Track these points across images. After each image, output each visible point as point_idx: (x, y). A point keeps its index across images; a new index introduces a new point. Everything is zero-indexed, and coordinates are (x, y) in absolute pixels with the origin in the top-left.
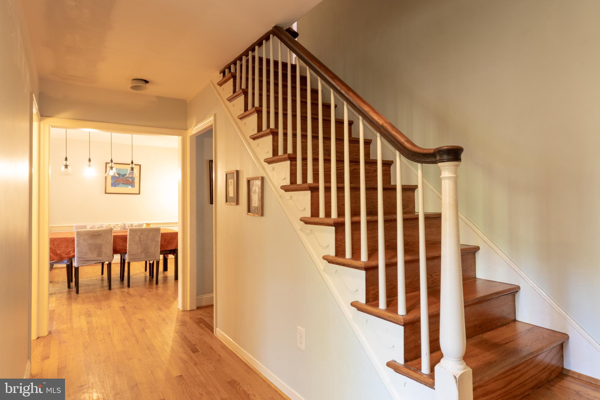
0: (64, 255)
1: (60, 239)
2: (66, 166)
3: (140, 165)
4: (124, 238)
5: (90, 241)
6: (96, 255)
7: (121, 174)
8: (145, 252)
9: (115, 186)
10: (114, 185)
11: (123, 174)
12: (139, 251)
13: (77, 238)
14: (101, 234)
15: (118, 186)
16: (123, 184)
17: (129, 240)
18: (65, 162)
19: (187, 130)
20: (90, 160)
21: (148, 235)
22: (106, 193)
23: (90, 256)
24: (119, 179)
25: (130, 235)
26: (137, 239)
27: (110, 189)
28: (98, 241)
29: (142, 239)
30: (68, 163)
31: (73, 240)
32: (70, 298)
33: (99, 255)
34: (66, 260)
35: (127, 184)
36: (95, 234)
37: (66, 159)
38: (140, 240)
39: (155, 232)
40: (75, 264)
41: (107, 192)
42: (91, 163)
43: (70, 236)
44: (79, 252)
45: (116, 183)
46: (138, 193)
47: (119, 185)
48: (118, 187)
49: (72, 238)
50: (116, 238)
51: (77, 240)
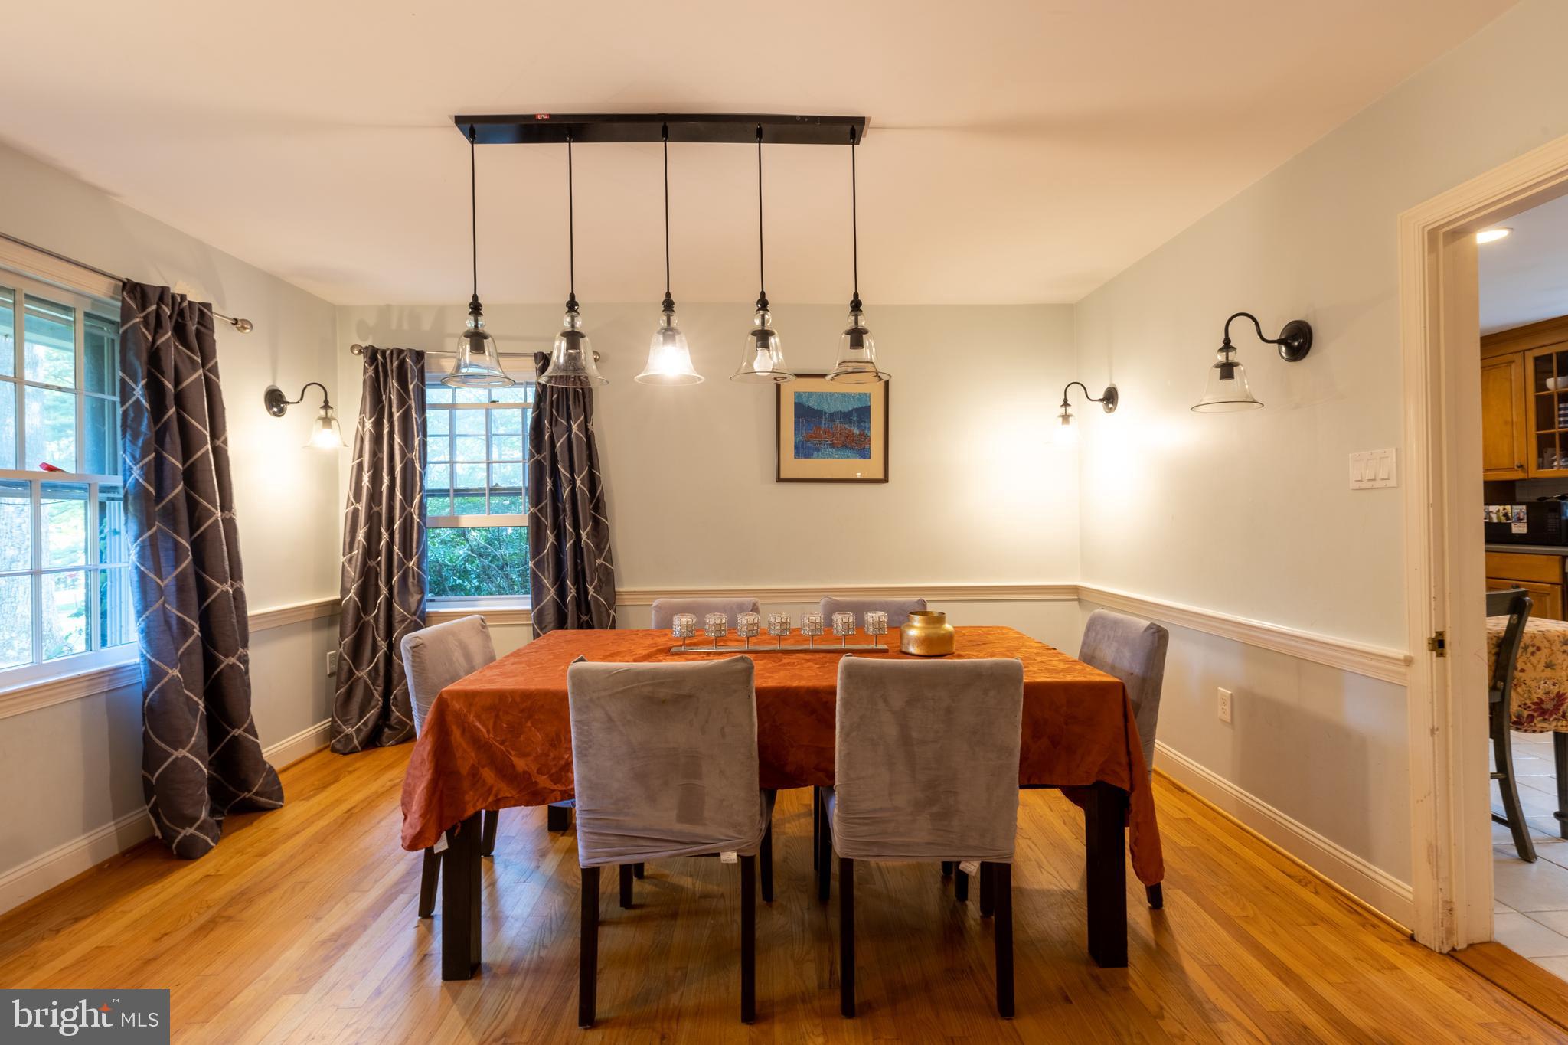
3: (887, 376)
5: (637, 736)
6: (674, 813)
7: (826, 413)
8: (935, 809)
9: (807, 456)
10: (803, 450)
11: (832, 412)
13: (579, 702)
14: (690, 696)
15: (815, 454)
16: (833, 446)
17: (846, 735)
20: (669, 305)
21: (949, 711)
22: (779, 480)
23: (644, 814)
24: (819, 428)
26: (892, 731)
27: (794, 466)
28: (681, 736)
29: (914, 734)
33: (690, 810)
35: (845, 446)
36: (663, 693)
38: (905, 740)
39: (992, 693)
41: (782, 476)
44: (591, 786)
45: (809, 444)
46: (881, 476)
47: (818, 450)
48: (818, 457)
51: (578, 725)
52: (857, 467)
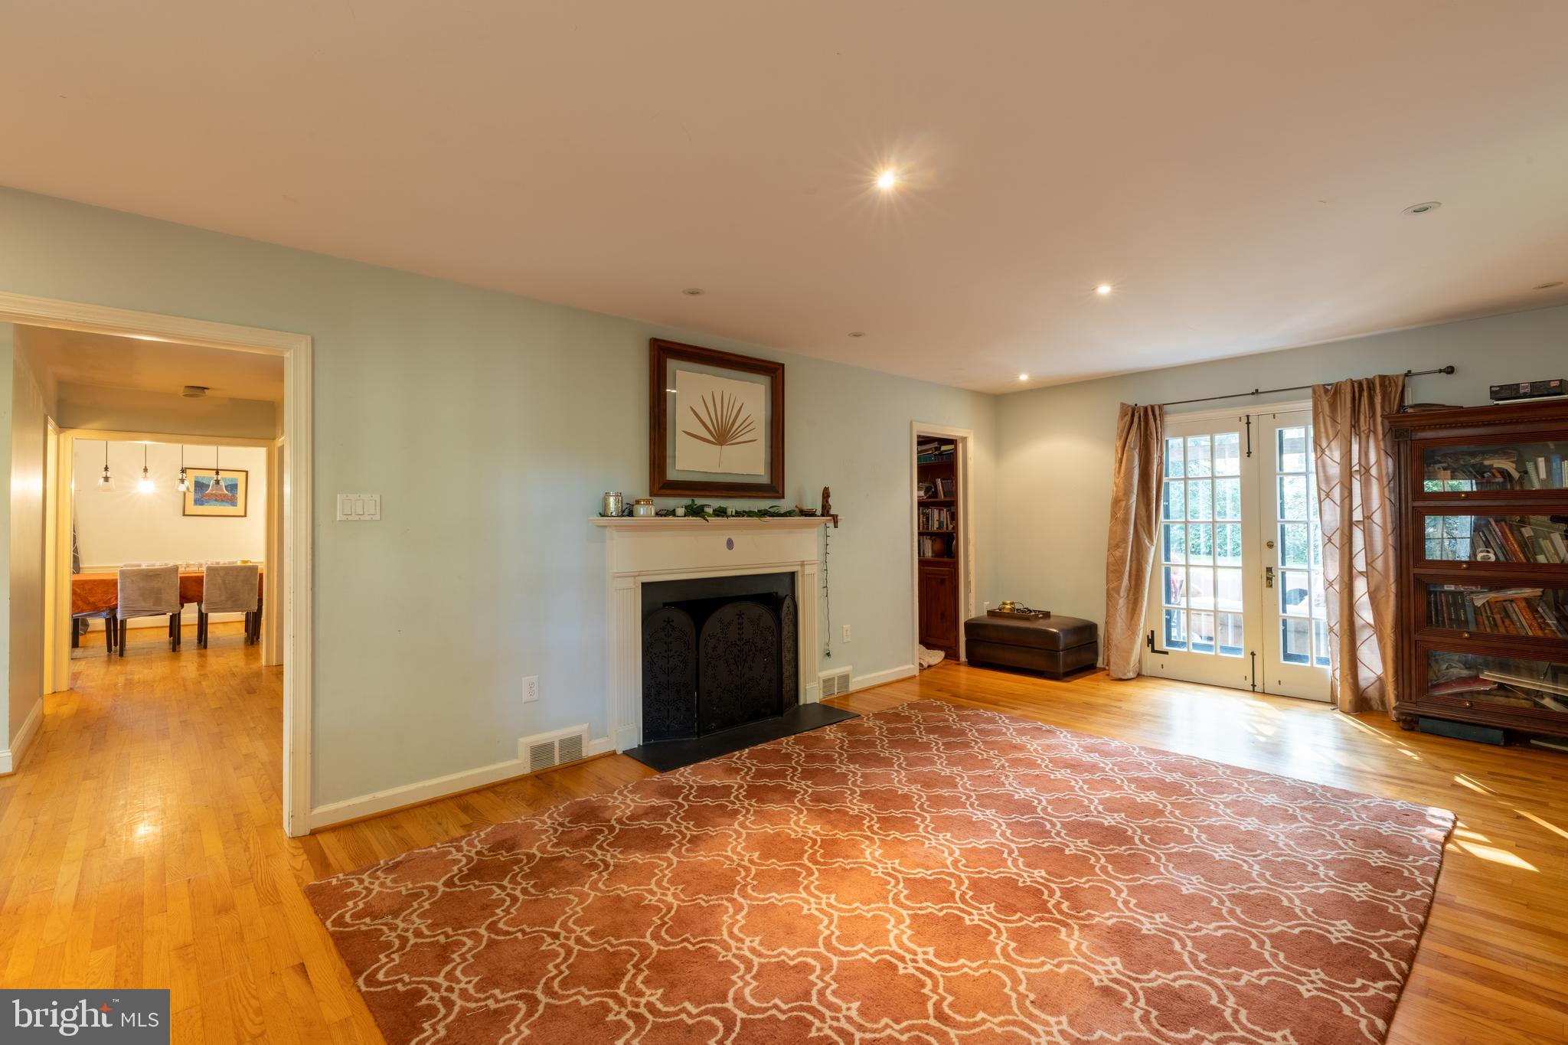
0: (100, 604)
1: (94, 581)
2: (106, 479)
3: (247, 472)
4: (199, 581)
5: (141, 585)
6: (152, 604)
8: (233, 599)
9: (203, 504)
10: (199, 504)
12: (223, 598)
13: (121, 579)
14: (160, 574)
15: (206, 503)
16: (216, 500)
17: (207, 583)
18: (104, 474)
19: (274, 439)
20: (146, 470)
21: (236, 575)
22: (186, 515)
23: (143, 605)
25: (207, 575)
26: (220, 581)
27: (192, 508)
28: (156, 584)
29: (227, 582)
30: (109, 475)
31: (114, 583)
32: (109, 660)
33: (158, 603)
34: (103, 611)
35: (223, 500)
36: (150, 574)
37: (106, 469)
38: (224, 583)
39: (249, 572)
40: (119, 617)
41: (188, 513)
42: (148, 474)
43: (111, 577)
44: (124, 599)
45: (201, 502)
46: (243, 514)
47: (208, 502)
48: (208, 505)
49: (113, 580)
50: (185, 581)
51: (121, 583)
52: (228, 509)
